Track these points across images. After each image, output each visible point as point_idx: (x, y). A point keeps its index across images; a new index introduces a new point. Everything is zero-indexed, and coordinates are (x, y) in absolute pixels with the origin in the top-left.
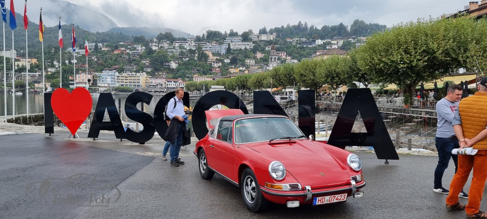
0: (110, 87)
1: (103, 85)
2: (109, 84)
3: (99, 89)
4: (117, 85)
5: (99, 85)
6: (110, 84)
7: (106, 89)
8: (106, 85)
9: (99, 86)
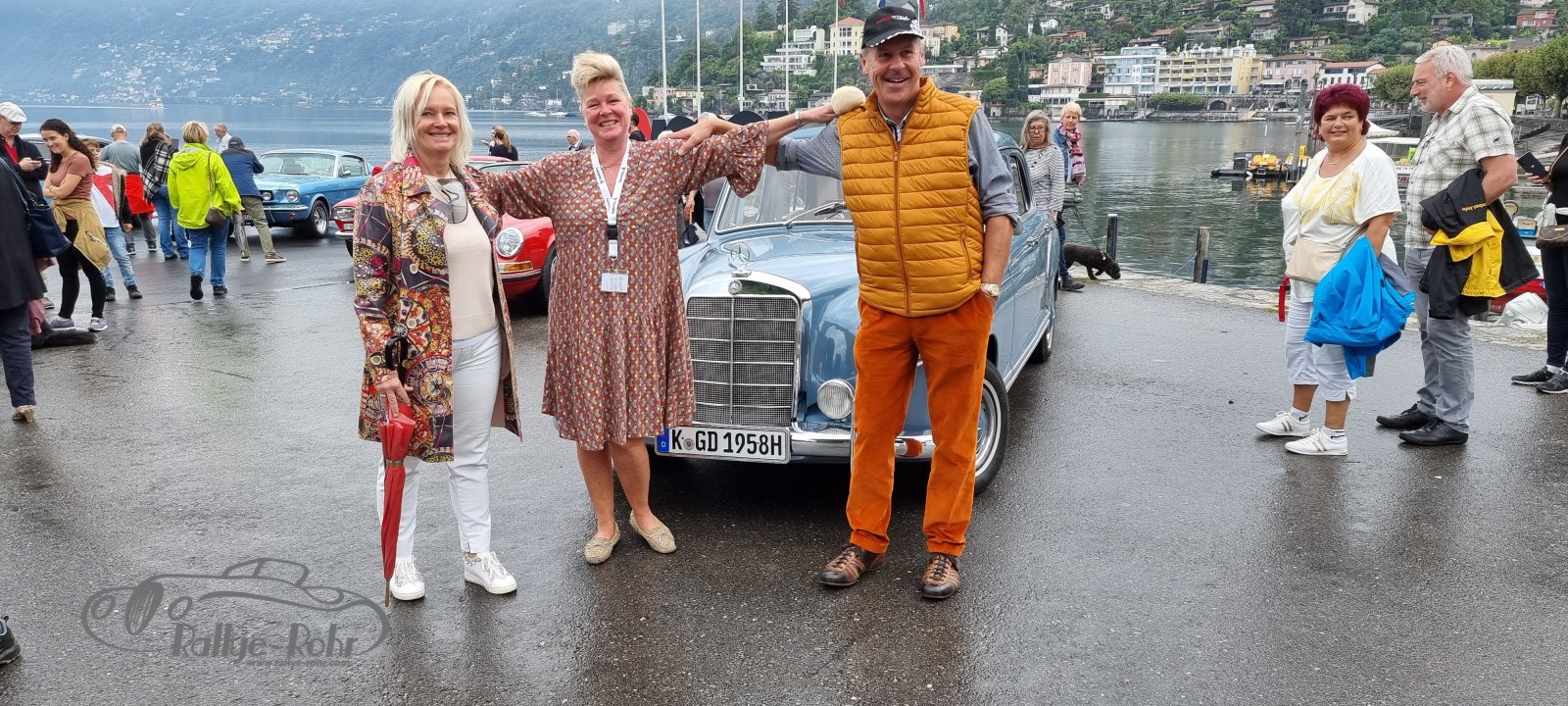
0: (1136, 97)
1: (1118, 91)
2: (1135, 87)
3: (1107, 103)
4: (1159, 89)
5: (1107, 90)
6: (1140, 88)
7: (1125, 103)
8: (1128, 91)
9: (1107, 96)
